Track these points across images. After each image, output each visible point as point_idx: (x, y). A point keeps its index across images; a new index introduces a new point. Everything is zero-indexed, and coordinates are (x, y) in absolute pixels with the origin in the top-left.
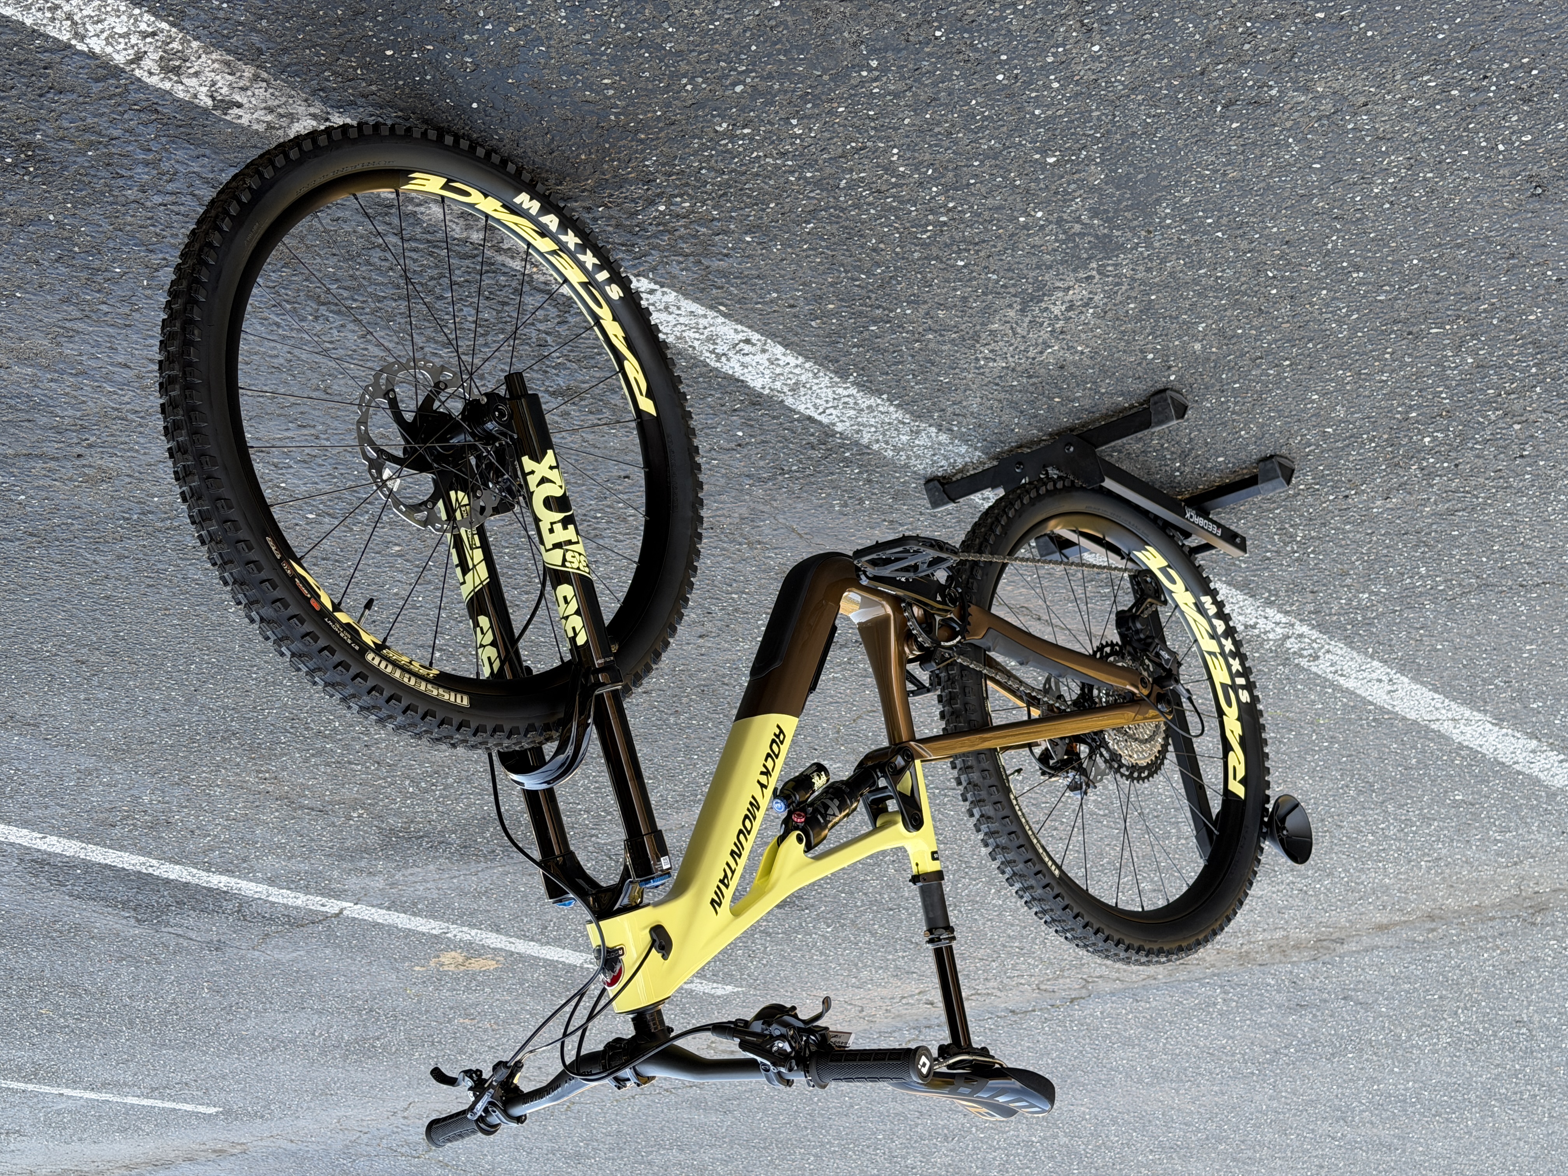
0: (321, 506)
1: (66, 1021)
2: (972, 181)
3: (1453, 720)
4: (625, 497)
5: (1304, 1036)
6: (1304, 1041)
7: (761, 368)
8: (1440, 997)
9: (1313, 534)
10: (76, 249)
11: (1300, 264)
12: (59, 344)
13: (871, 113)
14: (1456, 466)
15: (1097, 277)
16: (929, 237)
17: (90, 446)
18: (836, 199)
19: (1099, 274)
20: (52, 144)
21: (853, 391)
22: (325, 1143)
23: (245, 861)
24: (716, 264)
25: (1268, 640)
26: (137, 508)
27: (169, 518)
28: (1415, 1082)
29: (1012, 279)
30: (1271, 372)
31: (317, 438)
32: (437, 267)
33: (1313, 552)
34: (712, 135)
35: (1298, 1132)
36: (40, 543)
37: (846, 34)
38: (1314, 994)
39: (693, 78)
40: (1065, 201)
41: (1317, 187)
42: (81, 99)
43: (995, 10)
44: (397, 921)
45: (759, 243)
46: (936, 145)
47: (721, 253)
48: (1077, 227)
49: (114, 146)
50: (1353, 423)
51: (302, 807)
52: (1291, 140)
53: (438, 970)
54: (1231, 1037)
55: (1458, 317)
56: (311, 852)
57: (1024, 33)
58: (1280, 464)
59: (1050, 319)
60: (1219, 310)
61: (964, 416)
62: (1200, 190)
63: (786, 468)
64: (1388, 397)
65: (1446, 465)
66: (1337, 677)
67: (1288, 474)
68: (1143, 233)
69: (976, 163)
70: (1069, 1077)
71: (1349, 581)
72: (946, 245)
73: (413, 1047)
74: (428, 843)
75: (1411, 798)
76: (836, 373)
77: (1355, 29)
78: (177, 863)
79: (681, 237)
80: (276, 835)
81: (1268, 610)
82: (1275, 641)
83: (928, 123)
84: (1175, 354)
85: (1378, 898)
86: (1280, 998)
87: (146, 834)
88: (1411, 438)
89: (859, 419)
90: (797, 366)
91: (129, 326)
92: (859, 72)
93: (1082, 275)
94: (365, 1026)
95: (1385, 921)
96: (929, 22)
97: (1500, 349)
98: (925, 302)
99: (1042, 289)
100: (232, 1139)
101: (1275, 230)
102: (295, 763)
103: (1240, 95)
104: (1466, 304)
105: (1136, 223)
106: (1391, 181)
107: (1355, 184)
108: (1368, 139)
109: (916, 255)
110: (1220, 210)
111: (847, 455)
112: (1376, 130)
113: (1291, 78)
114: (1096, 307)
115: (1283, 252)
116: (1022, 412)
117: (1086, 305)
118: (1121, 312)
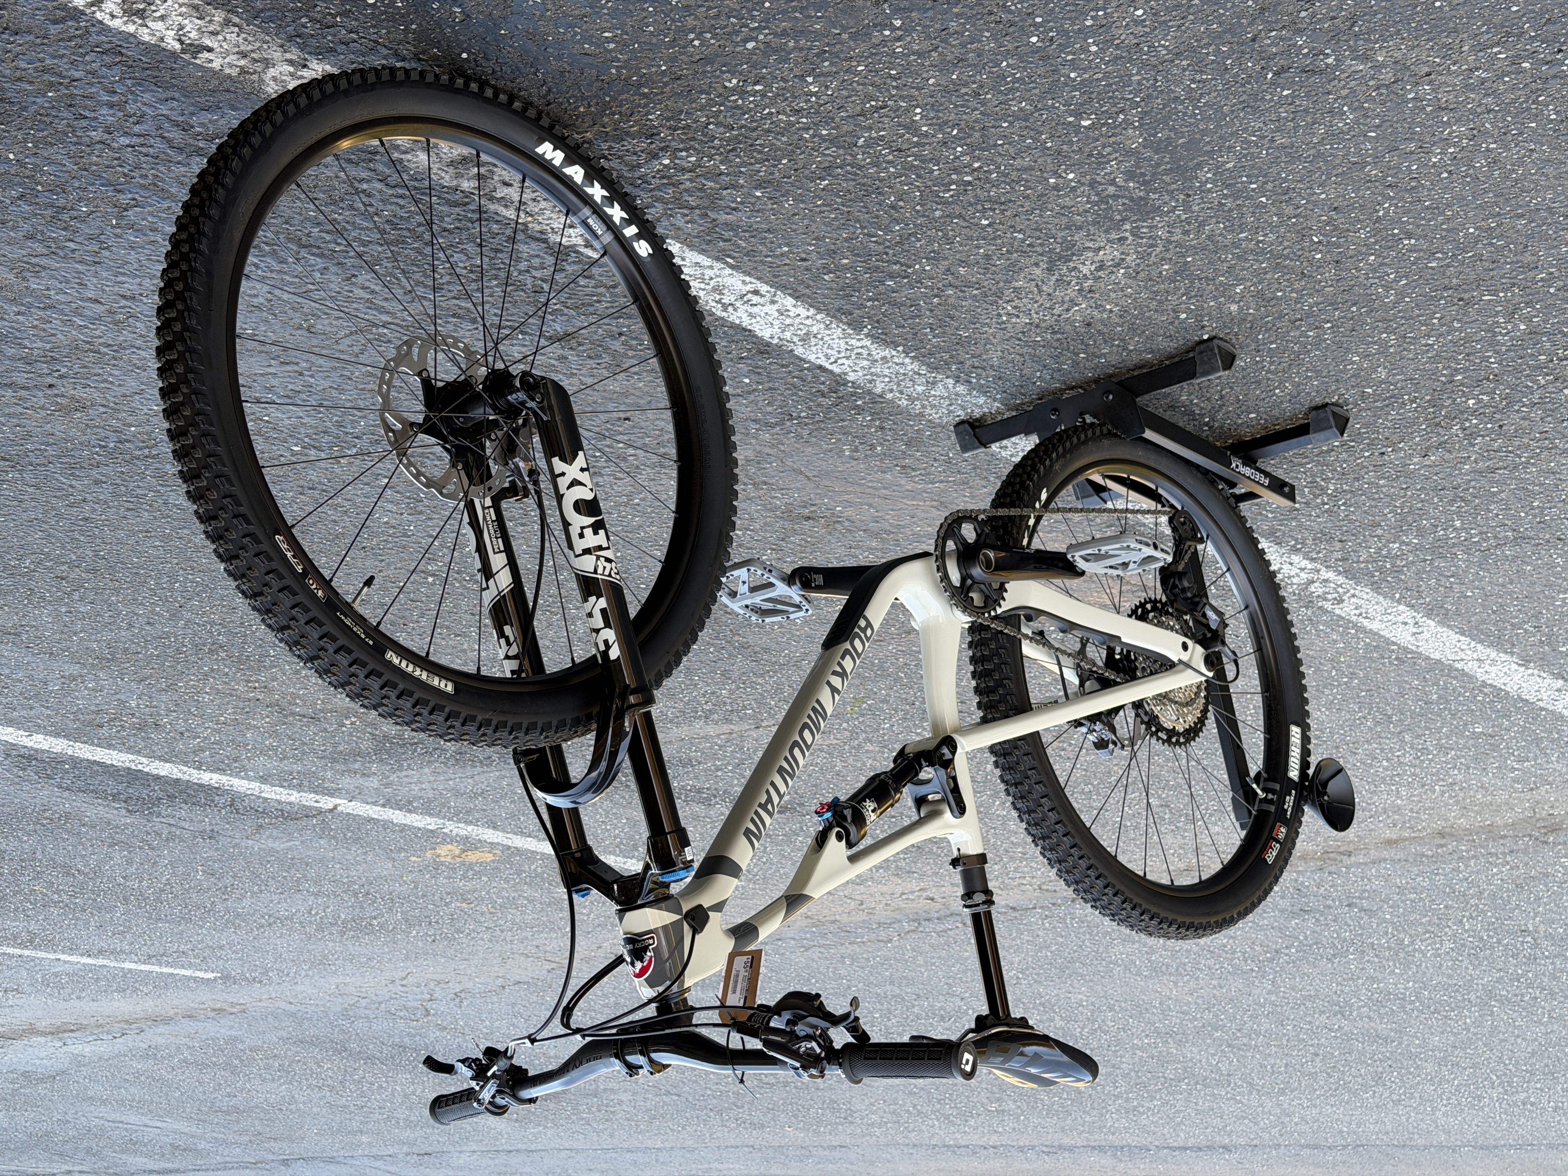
0: (306, 440)
1: (60, 896)
2: (1000, 142)
3: (1479, 660)
4: (626, 438)
5: (1306, 938)
6: (1305, 942)
7: (770, 319)
8: (1446, 907)
9: (1345, 487)
10: (39, 188)
11: (1348, 230)
12: (24, 279)
13: (893, 72)
14: (1501, 427)
15: (1130, 238)
16: (952, 196)
17: (62, 377)
18: (854, 156)
19: (1133, 235)
20: (9, 85)
21: (867, 342)
22: (324, 1006)
23: (236, 761)
24: (724, 217)
25: (1292, 584)
26: (113, 436)
27: (147, 447)
29: (1039, 238)
30: (1311, 334)
31: (301, 374)
33: (1344, 504)
34: (721, 90)
36: (13, 467)
38: (1318, 901)
39: (701, 33)
40: (1099, 164)
41: (1371, 155)
42: (38, 41)
44: (393, 817)
45: (771, 199)
46: (962, 106)
47: (729, 207)
48: (1111, 190)
49: (75, 86)
50: (1395, 384)
52: (1345, 108)
53: (435, 861)
54: (1232, 937)
55: (1513, 285)
56: (304, 754)
58: (1333, 414)
59: (1078, 278)
60: (1257, 273)
61: (984, 369)
62: (1245, 156)
63: (794, 414)
64: (1433, 360)
65: (1489, 426)
66: (1361, 619)
67: (1341, 424)
68: (1182, 197)
69: (1005, 125)
70: (1068, 968)
71: (1379, 532)
72: (970, 204)
75: (1430, 729)
76: (849, 325)
78: (167, 761)
79: (686, 191)
80: (267, 739)
81: (1293, 557)
82: (1299, 585)
83: (954, 84)
84: (1209, 314)
86: (1283, 904)
87: (135, 735)
88: (1455, 400)
89: (873, 370)
90: (808, 317)
91: (99, 263)
92: (881, 31)
93: (1114, 236)
94: (362, 907)
95: (1395, 837)
97: (1555, 317)
98: (946, 259)
99: (1070, 249)
100: (231, 1000)
101: (1323, 196)
102: (285, 674)
103: (1293, 62)
104: (1523, 273)
105: (1174, 186)
106: (1451, 150)
107: (1412, 153)
108: (1429, 109)
109: (938, 214)
110: (1265, 176)
111: (859, 403)
112: (1439, 100)
113: (1349, 47)
114: (1128, 267)
115: (1330, 218)
116: (1044, 366)
117: (1117, 265)
118: (1154, 273)
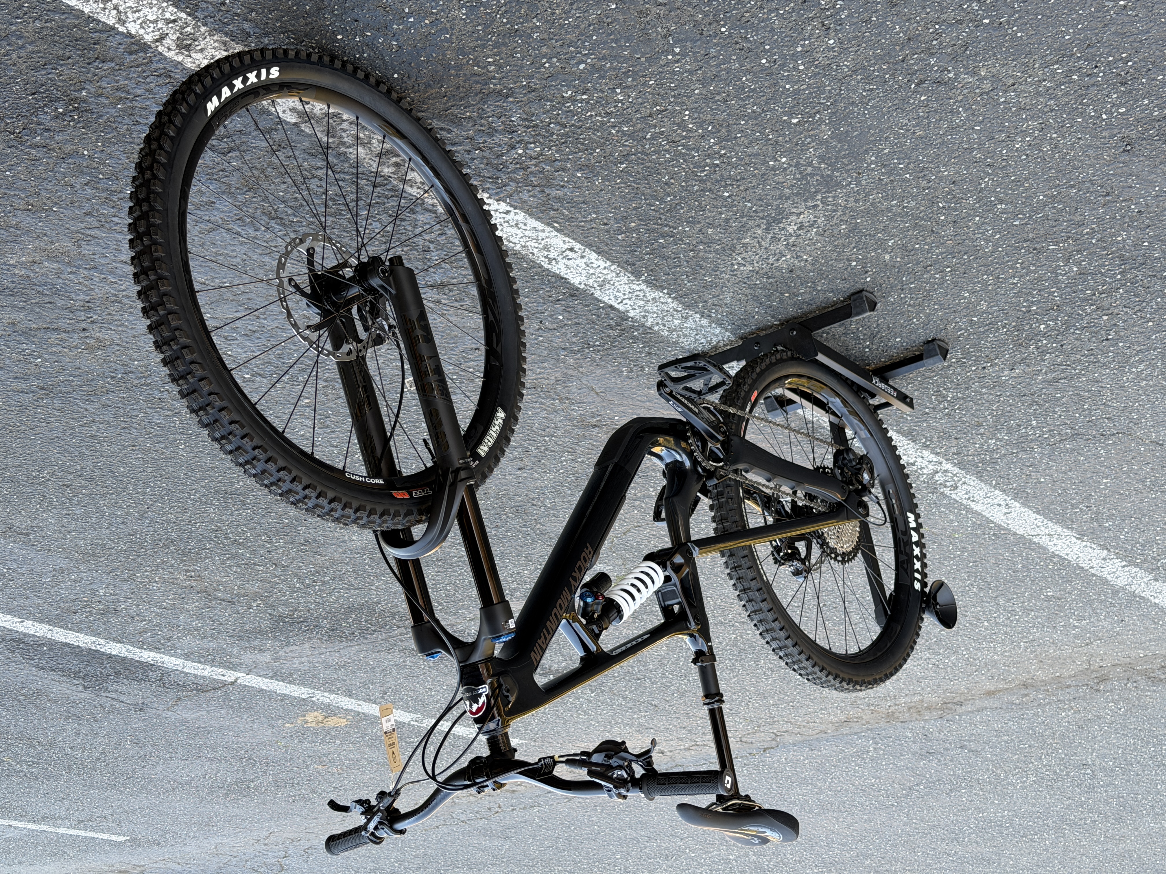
1: (21, 766)
2: (739, 135)
3: (1049, 535)
4: (475, 364)
6: (931, 780)
7: (580, 269)
8: (1030, 746)
9: (959, 395)
10: (101, 176)
11: (962, 198)
12: (79, 247)
13: (673, 85)
14: (1062, 346)
15: (821, 205)
16: (705, 175)
17: (93, 322)
18: (643, 146)
19: (822, 203)
20: (93, 99)
21: (643, 287)
22: (204, 865)
23: (169, 640)
24: (554, 192)
25: (923, 474)
26: (122, 369)
27: (144, 377)
28: (1009, 811)
29: (761, 206)
30: (938, 276)
33: (958, 409)
34: (560, 99)
36: (48, 394)
37: (659, 29)
38: (940, 744)
39: (551, 58)
40: (802, 150)
41: (977, 143)
42: (117, 67)
43: (764, 14)
44: (277, 688)
45: (587, 178)
46: (716, 109)
47: (559, 185)
48: (809, 170)
49: (137, 101)
50: (992, 314)
51: (216, 599)
52: (961, 109)
53: (303, 727)
55: (1069, 238)
56: (219, 634)
57: (783, 30)
58: (939, 346)
59: (786, 235)
60: (903, 230)
61: (720, 306)
62: (896, 144)
63: (591, 344)
64: (1017, 295)
65: (1054, 345)
66: (969, 502)
67: (944, 353)
68: (855, 174)
69: (742, 123)
71: (982, 431)
72: (717, 181)
74: (305, 626)
75: (1017, 594)
76: (632, 273)
77: (1010, 31)
78: (119, 642)
79: (532, 173)
80: (194, 620)
81: (924, 452)
82: (928, 475)
83: (711, 93)
84: (871, 262)
85: (988, 670)
86: (915, 747)
87: (99, 619)
88: (1031, 325)
89: (646, 308)
90: (605, 268)
92: (666, 56)
93: (810, 204)
94: (244, 771)
95: (993, 688)
96: (717, 21)
97: (1096, 261)
98: (699, 223)
99: (781, 214)
100: (134, 862)
101: (946, 173)
102: (214, 565)
103: (928, 76)
104: (1074, 228)
105: (850, 167)
106: (1028, 139)
108: (1013, 109)
109: (696, 188)
110: (909, 159)
111: (635, 334)
112: (1020, 103)
113: (964, 65)
114: (818, 227)
115: (950, 189)
116: (761, 304)
117: (812, 226)
118: (836, 231)
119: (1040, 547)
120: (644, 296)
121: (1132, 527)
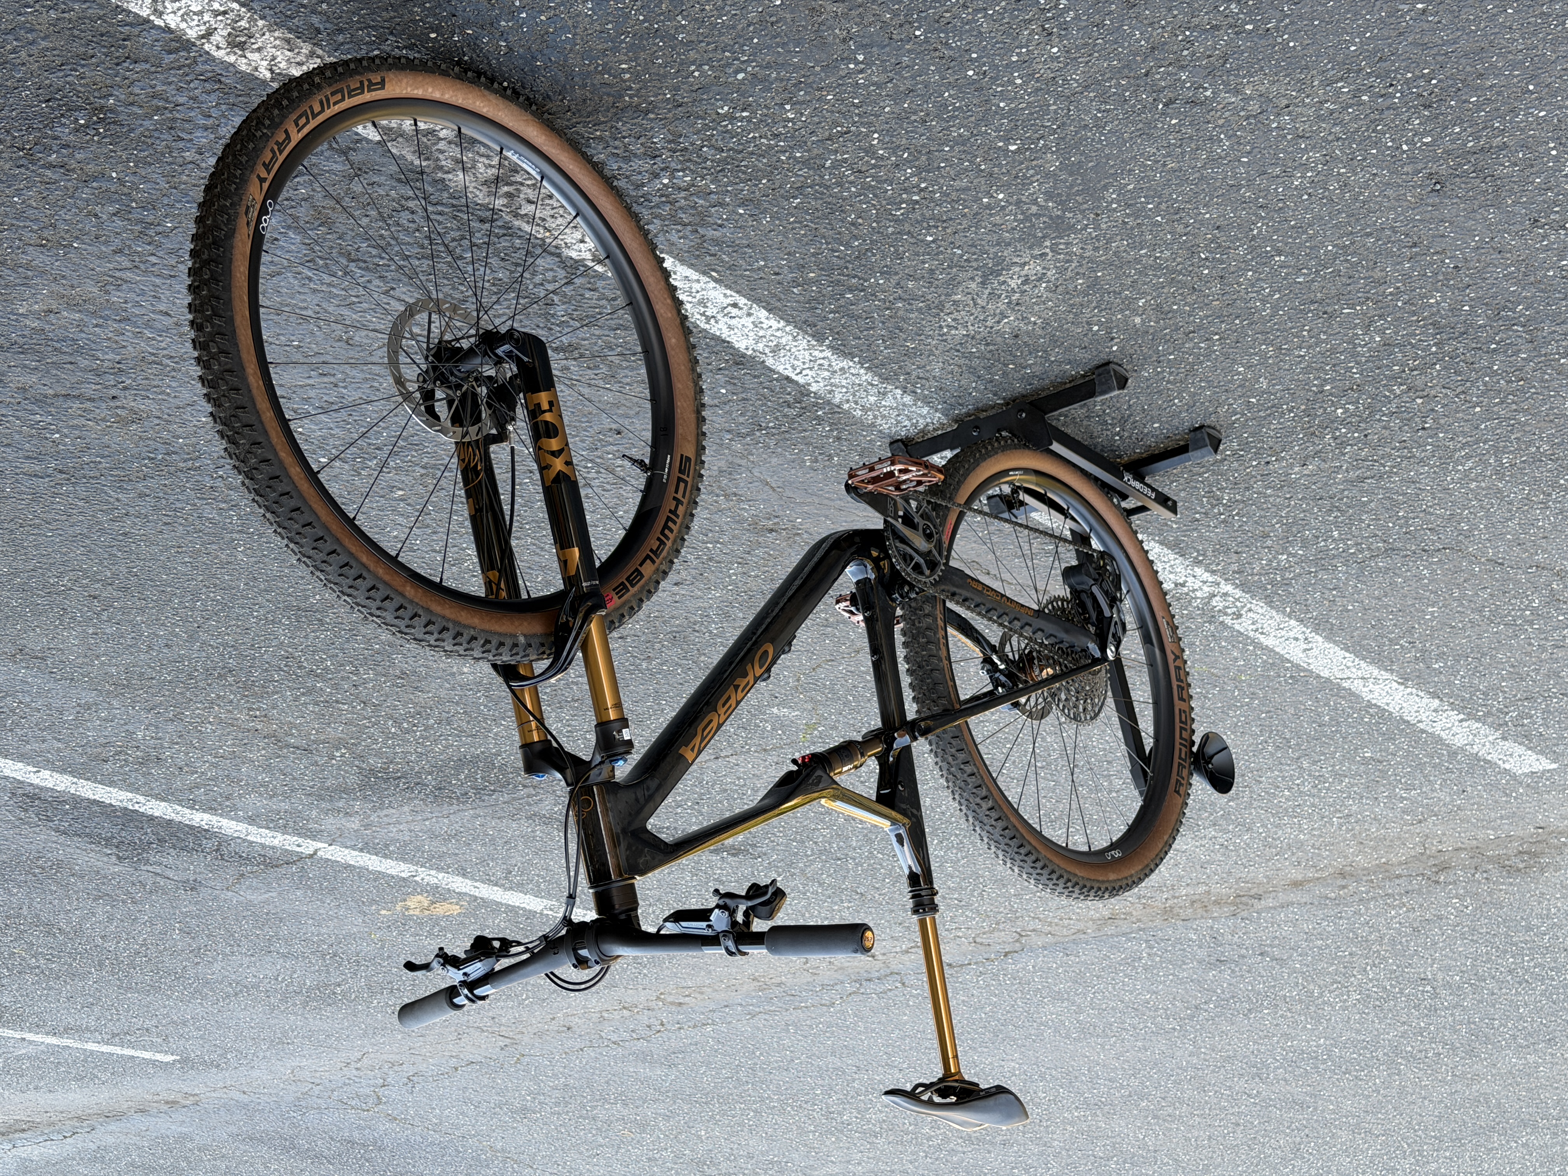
1: (37, 961)
2: (943, 165)
3: (1363, 678)
4: (614, 449)
5: (1223, 992)
6: (1223, 996)
7: (746, 331)
8: (1350, 954)
9: (1238, 497)
10: (134, 204)
11: (1229, 248)
12: (107, 292)
13: (856, 101)
14: (1366, 436)
15: (1050, 254)
16: (902, 214)
17: (125, 388)
18: (822, 177)
19: (1052, 251)
20: (122, 109)
21: (828, 353)
22: (277, 1095)
23: (228, 799)
24: (710, 233)
25: (1196, 598)
26: (162, 448)
27: (191, 459)
28: (1326, 1038)
29: (974, 254)
30: (1203, 345)
31: (336, 386)
32: (459, 229)
33: (1238, 514)
34: (714, 116)
35: (1216, 1088)
36: (68, 480)
37: (837, 31)
38: (1233, 950)
39: (701, 65)
40: (1023, 185)
41: (1244, 179)
42: (153, 69)
43: (968, 14)
44: (369, 863)
45: (752, 216)
46: (912, 132)
47: (716, 224)
48: (1034, 209)
49: (178, 111)
50: (1275, 394)
51: (288, 746)
52: (1222, 136)
53: (404, 914)
55: (1368, 299)
56: (292, 791)
57: (993, 34)
58: (1209, 434)
59: (1007, 291)
60: (1156, 287)
61: (927, 379)
62: (1143, 178)
63: (763, 425)
64: (1305, 371)
65: (1356, 435)
66: (1258, 635)
67: (1215, 443)
68: (1092, 216)
69: (947, 149)
71: (1269, 543)
72: (918, 222)
73: (373, 994)
74: (404, 783)
75: (1324, 754)
76: (813, 336)
77: (1280, 39)
78: (163, 800)
79: (681, 208)
80: (260, 773)
81: (1196, 569)
82: (1202, 599)
83: (906, 112)
84: (1117, 326)
85: (1293, 854)
86: (1202, 953)
87: (137, 770)
88: (1325, 409)
89: (833, 380)
90: (778, 329)
91: (174, 276)
92: (847, 64)
93: (1037, 252)
94: (328, 972)
95: (1300, 877)
96: (910, 23)
97: (1404, 329)
98: (896, 274)
99: (1001, 264)
100: (186, 1090)
101: (1208, 216)
102: (285, 701)
103: (1179, 95)
104: (1374, 288)
105: (1086, 206)
106: (1309, 174)
107: (1278, 177)
108: (1289, 137)
109: (890, 230)
110: (1160, 197)
111: (820, 413)
112: (1297, 129)
113: (1223, 81)
114: (1049, 281)
115: (1214, 236)
116: (979, 377)
117: (1040, 279)
118: (1071, 287)
119: (1352, 694)
120: (830, 365)
121: (1469, 670)
